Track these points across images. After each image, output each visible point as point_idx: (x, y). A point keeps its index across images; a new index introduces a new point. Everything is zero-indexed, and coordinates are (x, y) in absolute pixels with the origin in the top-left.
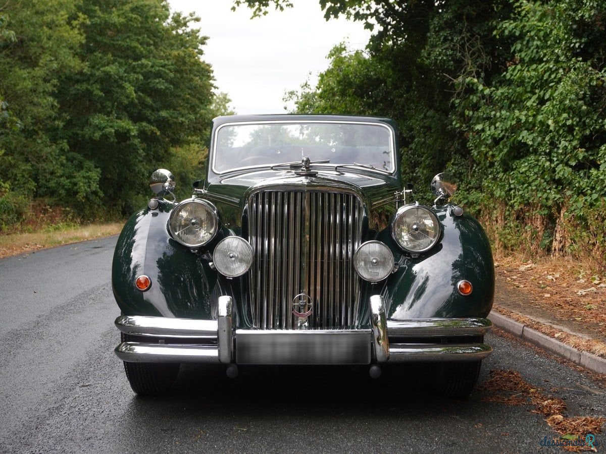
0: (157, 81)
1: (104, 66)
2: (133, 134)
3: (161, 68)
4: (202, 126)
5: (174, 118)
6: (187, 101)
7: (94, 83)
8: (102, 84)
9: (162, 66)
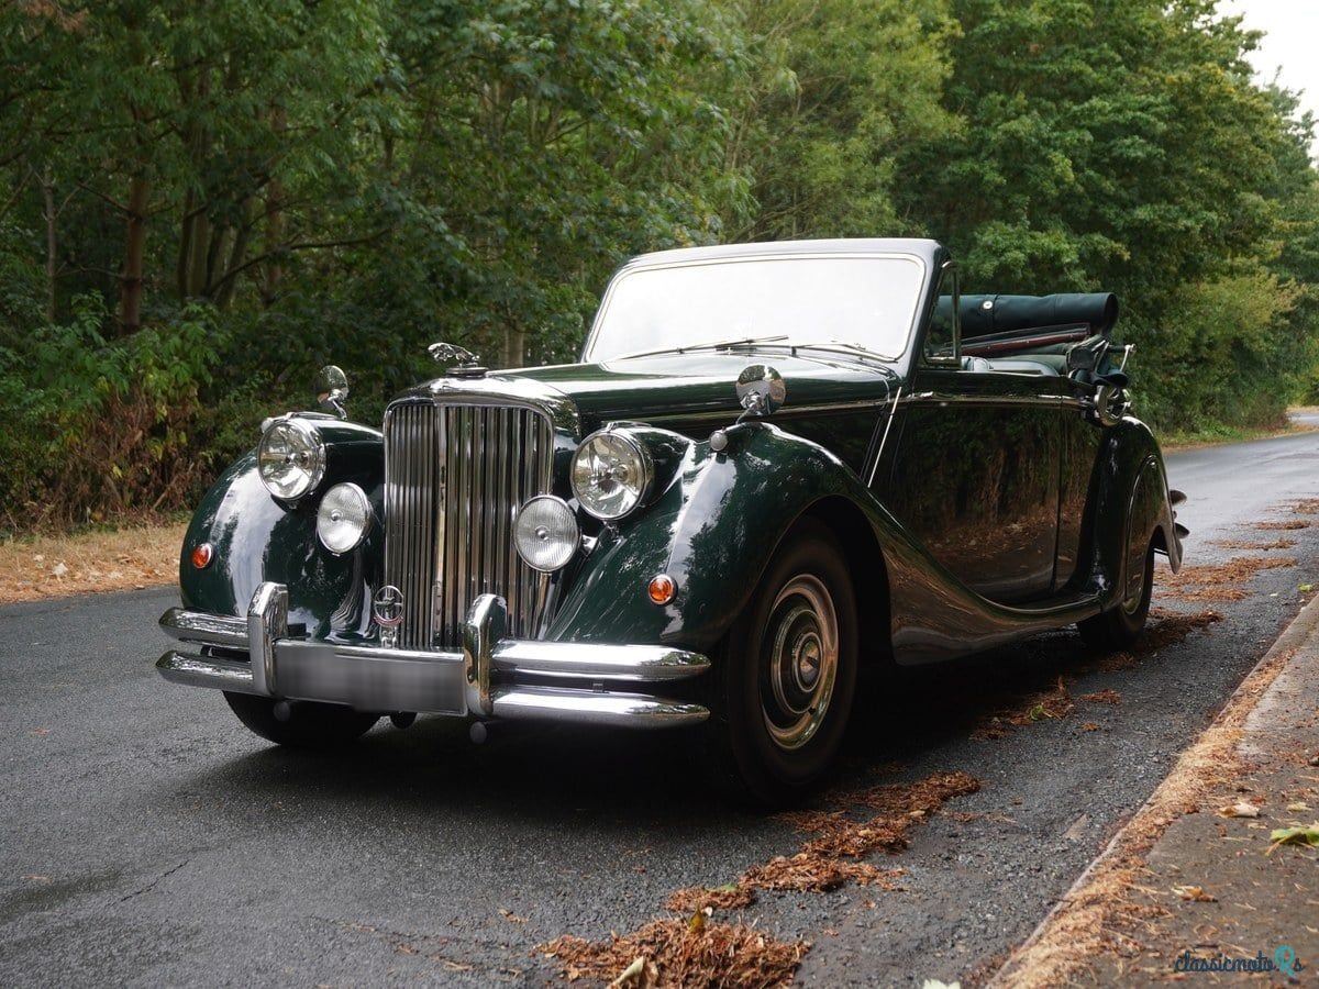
0: (1128, 141)
1: (1007, 119)
2: (1068, 260)
3: (1139, 113)
4: (1248, 233)
5: (1170, 221)
6: (1201, 181)
7: (987, 158)
8: (1006, 158)
9: (1142, 109)
